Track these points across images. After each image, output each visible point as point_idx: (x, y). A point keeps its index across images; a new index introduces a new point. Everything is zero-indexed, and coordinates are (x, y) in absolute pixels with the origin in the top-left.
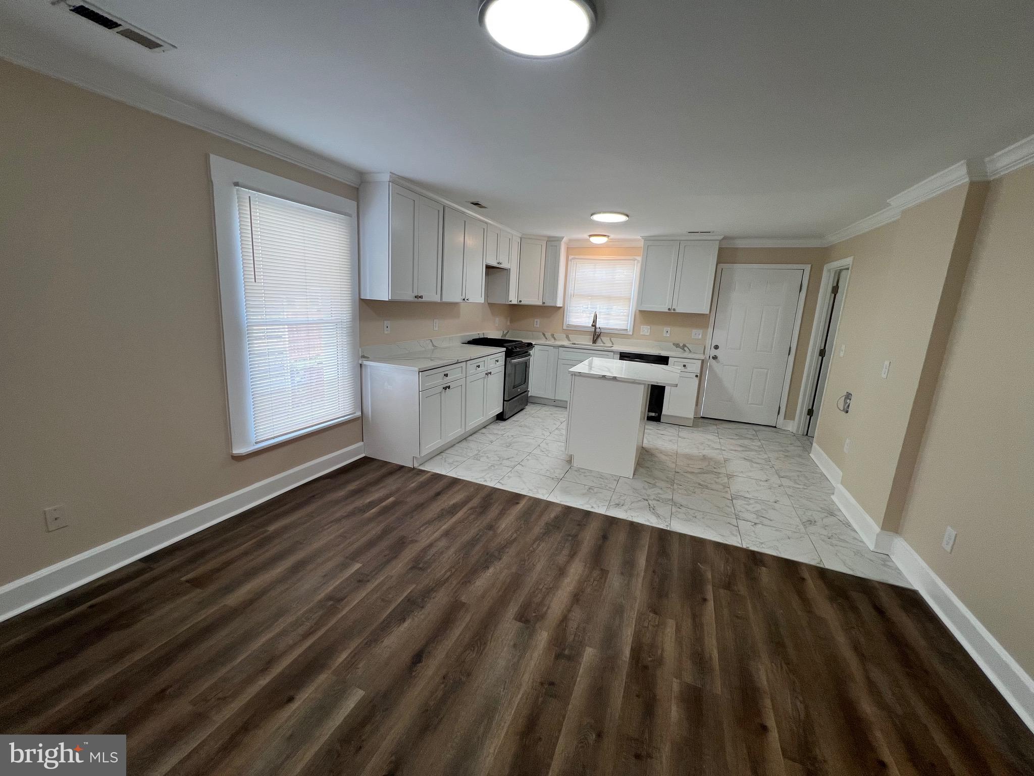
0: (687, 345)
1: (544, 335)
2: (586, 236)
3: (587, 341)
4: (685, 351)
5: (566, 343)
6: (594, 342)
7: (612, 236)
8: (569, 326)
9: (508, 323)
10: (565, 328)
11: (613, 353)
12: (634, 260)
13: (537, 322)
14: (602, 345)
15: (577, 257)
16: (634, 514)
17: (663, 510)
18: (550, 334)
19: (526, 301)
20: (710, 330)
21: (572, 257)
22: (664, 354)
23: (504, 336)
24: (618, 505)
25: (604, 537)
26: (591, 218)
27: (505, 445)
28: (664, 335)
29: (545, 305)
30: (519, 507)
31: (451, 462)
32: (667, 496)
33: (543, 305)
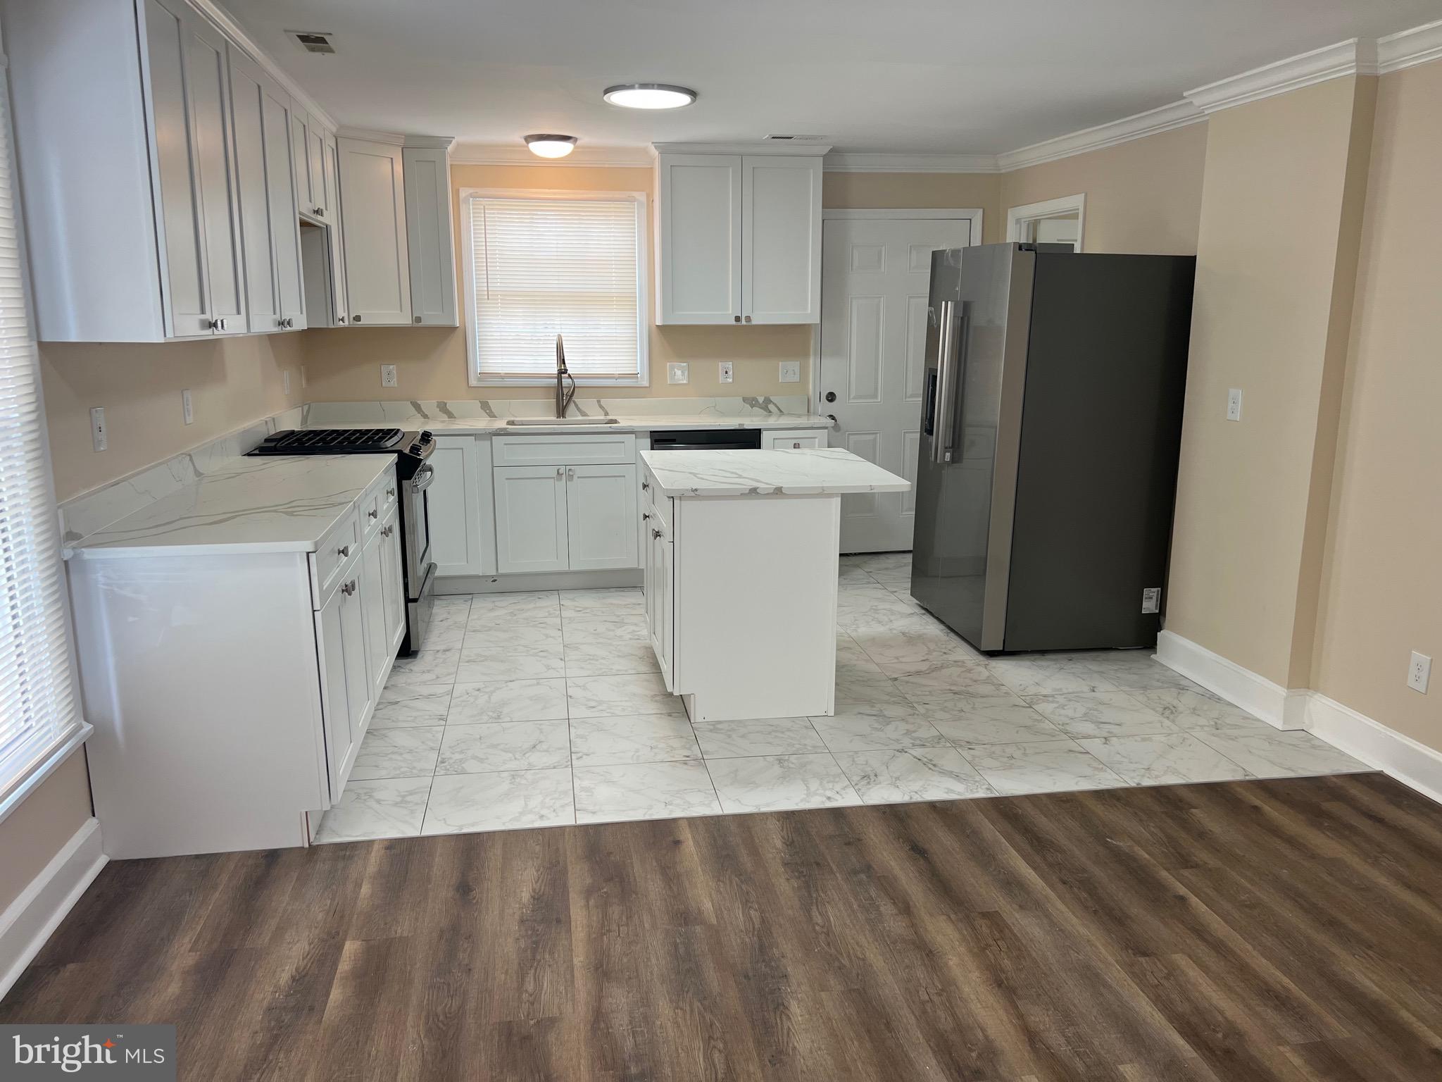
0: (772, 398)
1: (418, 407)
2: (517, 138)
3: (539, 413)
4: (770, 412)
5: (482, 423)
6: (561, 411)
7: (585, 139)
8: (482, 376)
9: (303, 383)
10: (473, 382)
11: (634, 435)
12: (632, 200)
13: (389, 373)
14: (580, 418)
15: (481, 191)
16: (916, 786)
17: (950, 760)
18: (434, 402)
19: (371, 318)
22: (749, 423)
23: (304, 420)
24: (869, 778)
25: (918, 851)
26: (605, 98)
27: (485, 718)
28: (721, 379)
29: (423, 323)
30: (691, 849)
31: (399, 799)
32: (925, 732)
33: (416, 325)
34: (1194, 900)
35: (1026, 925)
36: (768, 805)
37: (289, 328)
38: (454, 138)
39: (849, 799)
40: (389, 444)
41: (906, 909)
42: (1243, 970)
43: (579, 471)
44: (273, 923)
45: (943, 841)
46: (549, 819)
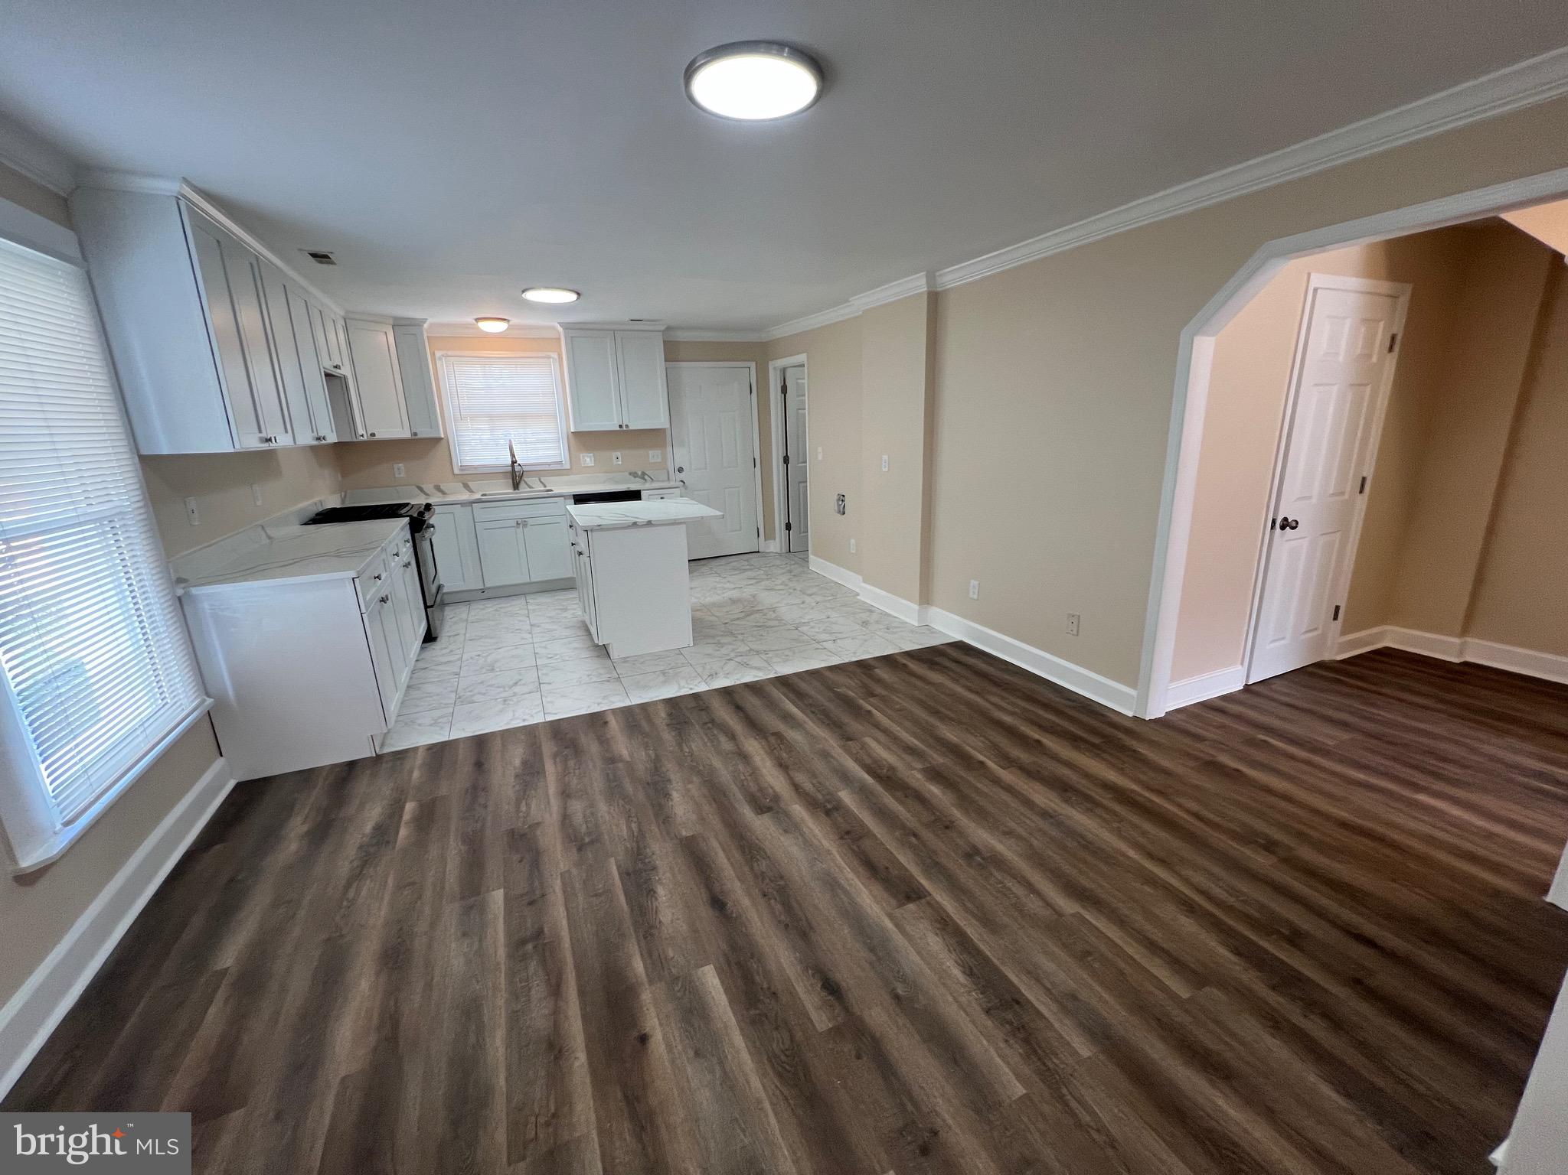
0: (647, 473)
1: (421, 489)
2: (469, 319)
3: (503, 489)
4: (646, 480)
5: (465, 496)
6: (516, 486)
7: (514, 321)
8: (462, 468)
9: (340, 478)
10: (456, 471)
11: (563, 498)
12: (549, 357)
13: (399, 469)
14: (529, 489)
15: (449, 353)
16: (738, 676)
17: (756, 661)
18: (432, 485)
19: (382, 434)
20: (669, 449)
21: (441, 353)
22: (633, 487)
23: (343, 501)
24: (712, 676)
25: (739, 708)
26: (523, 295)
27: (484, 670)
28: (615, 463)
29: (419, 436)
30: (614, 725)
31: (433, 722)
32: (743, 648)
33: (414, 437)
34: (875, 711)
35: (794, 736)
36: (657, 697)
37: (324, 442)
38: (427, 319)
39: (701, 688)
40: (403, 511)
41: (732, 737)
42: (895, 739)
43: (530, 521)
44: (357, 802)
45: (753, 703)
46: (528, 720)
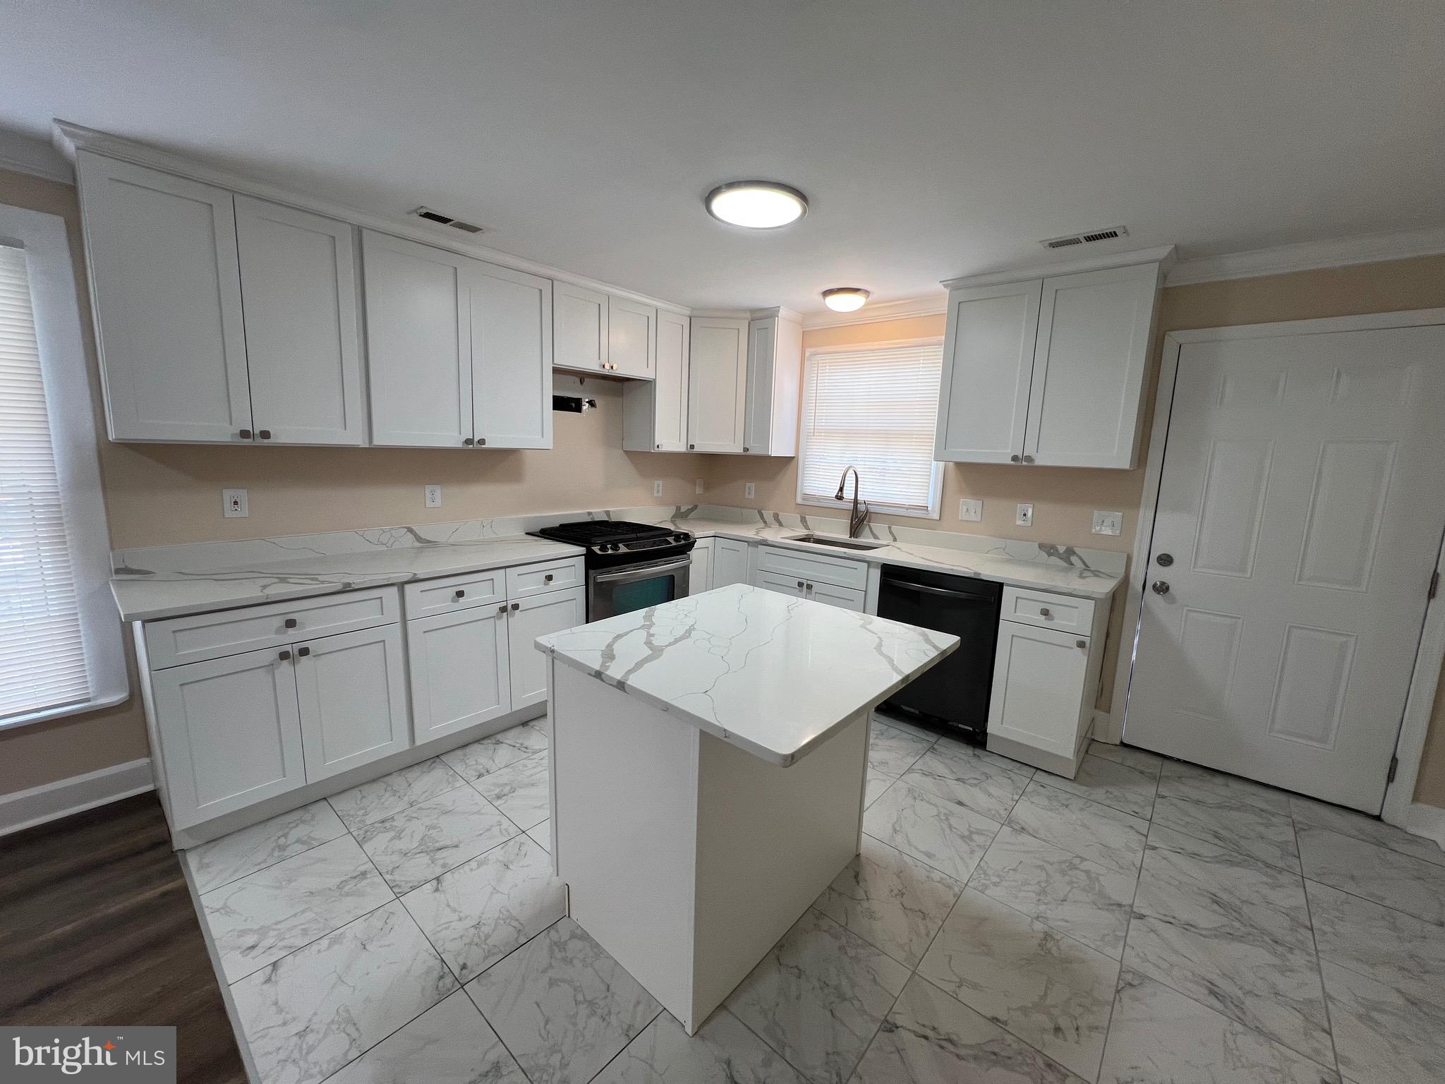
0: (1076, 549)
1: (761, 515)
2: (816, 294)
3: (839, 531)
4: (1072, 564)
6: (854, 530)
8: (805, 497)
10: (799, 500)
11: (867, 564)
13: (749, 488)
14: (870, 540)
18: (772, 513)
20: (1145, 514)
29: (752, 453)
33: (745, 453)
38: (778, 306)
43: (816, 587)
